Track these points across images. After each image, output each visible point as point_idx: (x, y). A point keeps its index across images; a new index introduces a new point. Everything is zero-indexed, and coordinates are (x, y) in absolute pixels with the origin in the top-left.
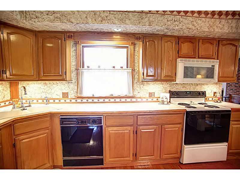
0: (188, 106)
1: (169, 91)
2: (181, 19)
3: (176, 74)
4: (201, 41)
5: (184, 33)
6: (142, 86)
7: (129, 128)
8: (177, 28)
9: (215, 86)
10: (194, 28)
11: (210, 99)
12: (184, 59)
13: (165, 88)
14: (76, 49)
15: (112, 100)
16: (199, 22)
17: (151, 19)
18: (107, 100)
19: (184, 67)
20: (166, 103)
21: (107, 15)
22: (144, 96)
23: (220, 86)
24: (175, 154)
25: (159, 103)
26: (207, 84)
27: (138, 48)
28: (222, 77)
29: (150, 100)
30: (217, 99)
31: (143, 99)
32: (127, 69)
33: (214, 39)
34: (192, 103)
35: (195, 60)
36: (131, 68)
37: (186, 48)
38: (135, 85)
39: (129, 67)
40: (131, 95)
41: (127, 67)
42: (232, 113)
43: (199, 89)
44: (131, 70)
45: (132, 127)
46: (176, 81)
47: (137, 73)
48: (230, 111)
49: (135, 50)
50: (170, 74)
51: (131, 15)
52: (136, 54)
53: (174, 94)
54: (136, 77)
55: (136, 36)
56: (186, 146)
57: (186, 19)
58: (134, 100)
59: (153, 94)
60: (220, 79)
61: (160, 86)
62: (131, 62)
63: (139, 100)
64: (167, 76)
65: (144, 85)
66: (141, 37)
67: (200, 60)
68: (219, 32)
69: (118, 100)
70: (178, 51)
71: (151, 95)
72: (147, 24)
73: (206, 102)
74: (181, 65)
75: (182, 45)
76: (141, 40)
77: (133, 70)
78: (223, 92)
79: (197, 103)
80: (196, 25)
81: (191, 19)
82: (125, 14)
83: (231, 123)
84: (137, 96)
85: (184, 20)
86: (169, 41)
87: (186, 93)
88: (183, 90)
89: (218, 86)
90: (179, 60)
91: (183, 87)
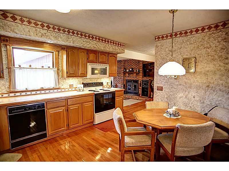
0: (94, 91)
1: (82, 83)
2: (90, 41)
3: (87, 72)
4: (100, 53)
5: (91, 48)
6: (65, 80)
7: (63, 108)
8: (88, 46)
9: (108, 79)
10: (97, 47)
11: (106, 87)
12: (91, 63)
13: (80, 81)
14: (6, 50)
15: (43, 92)
16: (99, 44)
17: (74, 39)
18: (38, 92)
19: (92, 68)
20: (81, 91)
21: (45, 32)
22: (66, 88)
23: (110, 79)
24: (91, 120)
25: (77, 91)
26: (103, 78)
27: (61, 54)
28: (110, 74)
29: (70, 90)
30: (109, 86)
31: (66, 89)
32: (53, 68)
33: (106, 53)
34: (96, 90)
35: (97, 64)
36: (57, 68)
37: (92, 56)
38: (60, 80)
39: (54, 67)
40: (58, 87)
41: (53, 67)
42: (116, 93)
43: (99, 81)
44: (56, 70)
45: (65, 107)
46: (87, 77)
47: (61, 71)
48: (115, 92)
49: (59, 55)
50: (83, 72)
51: (62, 35)
52: (60, 58)
53: (86, 85)
54: (60, 74)
55: (62, 47)
56: (96, 114)
57: (93, 41)
58: (59, 90)
59: (72, 86)
60: (110, 75)
61: (76, 80)
62: (56, 64)
63: (63, 90)
64: (82, 74)
65: (66, 80)
66: (65, 47)
67: (99, 64)
68: (108, 50)
69: (47, 91)
70: (88, 58)
71: (71, 86)
72: (72, 42)
73: (104, 89)
74: (90, 67)
75: (90, 55)
76: (65, 50)
77: (58, 69)
78: (112, 82)
79: (99, 89)
80: (98, 46)
81: (95, 42)
82: (58, 34)
83: (116, 98)
84: (62, 88)
85: (92, 42)
86: (83, 52)
87: (93, 84)
88: (91, 82)
89: (109, 79)
90: (88, 64)
91: (90, 80)
